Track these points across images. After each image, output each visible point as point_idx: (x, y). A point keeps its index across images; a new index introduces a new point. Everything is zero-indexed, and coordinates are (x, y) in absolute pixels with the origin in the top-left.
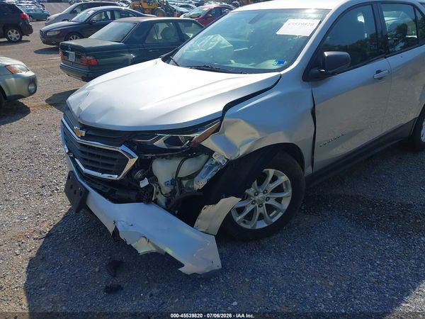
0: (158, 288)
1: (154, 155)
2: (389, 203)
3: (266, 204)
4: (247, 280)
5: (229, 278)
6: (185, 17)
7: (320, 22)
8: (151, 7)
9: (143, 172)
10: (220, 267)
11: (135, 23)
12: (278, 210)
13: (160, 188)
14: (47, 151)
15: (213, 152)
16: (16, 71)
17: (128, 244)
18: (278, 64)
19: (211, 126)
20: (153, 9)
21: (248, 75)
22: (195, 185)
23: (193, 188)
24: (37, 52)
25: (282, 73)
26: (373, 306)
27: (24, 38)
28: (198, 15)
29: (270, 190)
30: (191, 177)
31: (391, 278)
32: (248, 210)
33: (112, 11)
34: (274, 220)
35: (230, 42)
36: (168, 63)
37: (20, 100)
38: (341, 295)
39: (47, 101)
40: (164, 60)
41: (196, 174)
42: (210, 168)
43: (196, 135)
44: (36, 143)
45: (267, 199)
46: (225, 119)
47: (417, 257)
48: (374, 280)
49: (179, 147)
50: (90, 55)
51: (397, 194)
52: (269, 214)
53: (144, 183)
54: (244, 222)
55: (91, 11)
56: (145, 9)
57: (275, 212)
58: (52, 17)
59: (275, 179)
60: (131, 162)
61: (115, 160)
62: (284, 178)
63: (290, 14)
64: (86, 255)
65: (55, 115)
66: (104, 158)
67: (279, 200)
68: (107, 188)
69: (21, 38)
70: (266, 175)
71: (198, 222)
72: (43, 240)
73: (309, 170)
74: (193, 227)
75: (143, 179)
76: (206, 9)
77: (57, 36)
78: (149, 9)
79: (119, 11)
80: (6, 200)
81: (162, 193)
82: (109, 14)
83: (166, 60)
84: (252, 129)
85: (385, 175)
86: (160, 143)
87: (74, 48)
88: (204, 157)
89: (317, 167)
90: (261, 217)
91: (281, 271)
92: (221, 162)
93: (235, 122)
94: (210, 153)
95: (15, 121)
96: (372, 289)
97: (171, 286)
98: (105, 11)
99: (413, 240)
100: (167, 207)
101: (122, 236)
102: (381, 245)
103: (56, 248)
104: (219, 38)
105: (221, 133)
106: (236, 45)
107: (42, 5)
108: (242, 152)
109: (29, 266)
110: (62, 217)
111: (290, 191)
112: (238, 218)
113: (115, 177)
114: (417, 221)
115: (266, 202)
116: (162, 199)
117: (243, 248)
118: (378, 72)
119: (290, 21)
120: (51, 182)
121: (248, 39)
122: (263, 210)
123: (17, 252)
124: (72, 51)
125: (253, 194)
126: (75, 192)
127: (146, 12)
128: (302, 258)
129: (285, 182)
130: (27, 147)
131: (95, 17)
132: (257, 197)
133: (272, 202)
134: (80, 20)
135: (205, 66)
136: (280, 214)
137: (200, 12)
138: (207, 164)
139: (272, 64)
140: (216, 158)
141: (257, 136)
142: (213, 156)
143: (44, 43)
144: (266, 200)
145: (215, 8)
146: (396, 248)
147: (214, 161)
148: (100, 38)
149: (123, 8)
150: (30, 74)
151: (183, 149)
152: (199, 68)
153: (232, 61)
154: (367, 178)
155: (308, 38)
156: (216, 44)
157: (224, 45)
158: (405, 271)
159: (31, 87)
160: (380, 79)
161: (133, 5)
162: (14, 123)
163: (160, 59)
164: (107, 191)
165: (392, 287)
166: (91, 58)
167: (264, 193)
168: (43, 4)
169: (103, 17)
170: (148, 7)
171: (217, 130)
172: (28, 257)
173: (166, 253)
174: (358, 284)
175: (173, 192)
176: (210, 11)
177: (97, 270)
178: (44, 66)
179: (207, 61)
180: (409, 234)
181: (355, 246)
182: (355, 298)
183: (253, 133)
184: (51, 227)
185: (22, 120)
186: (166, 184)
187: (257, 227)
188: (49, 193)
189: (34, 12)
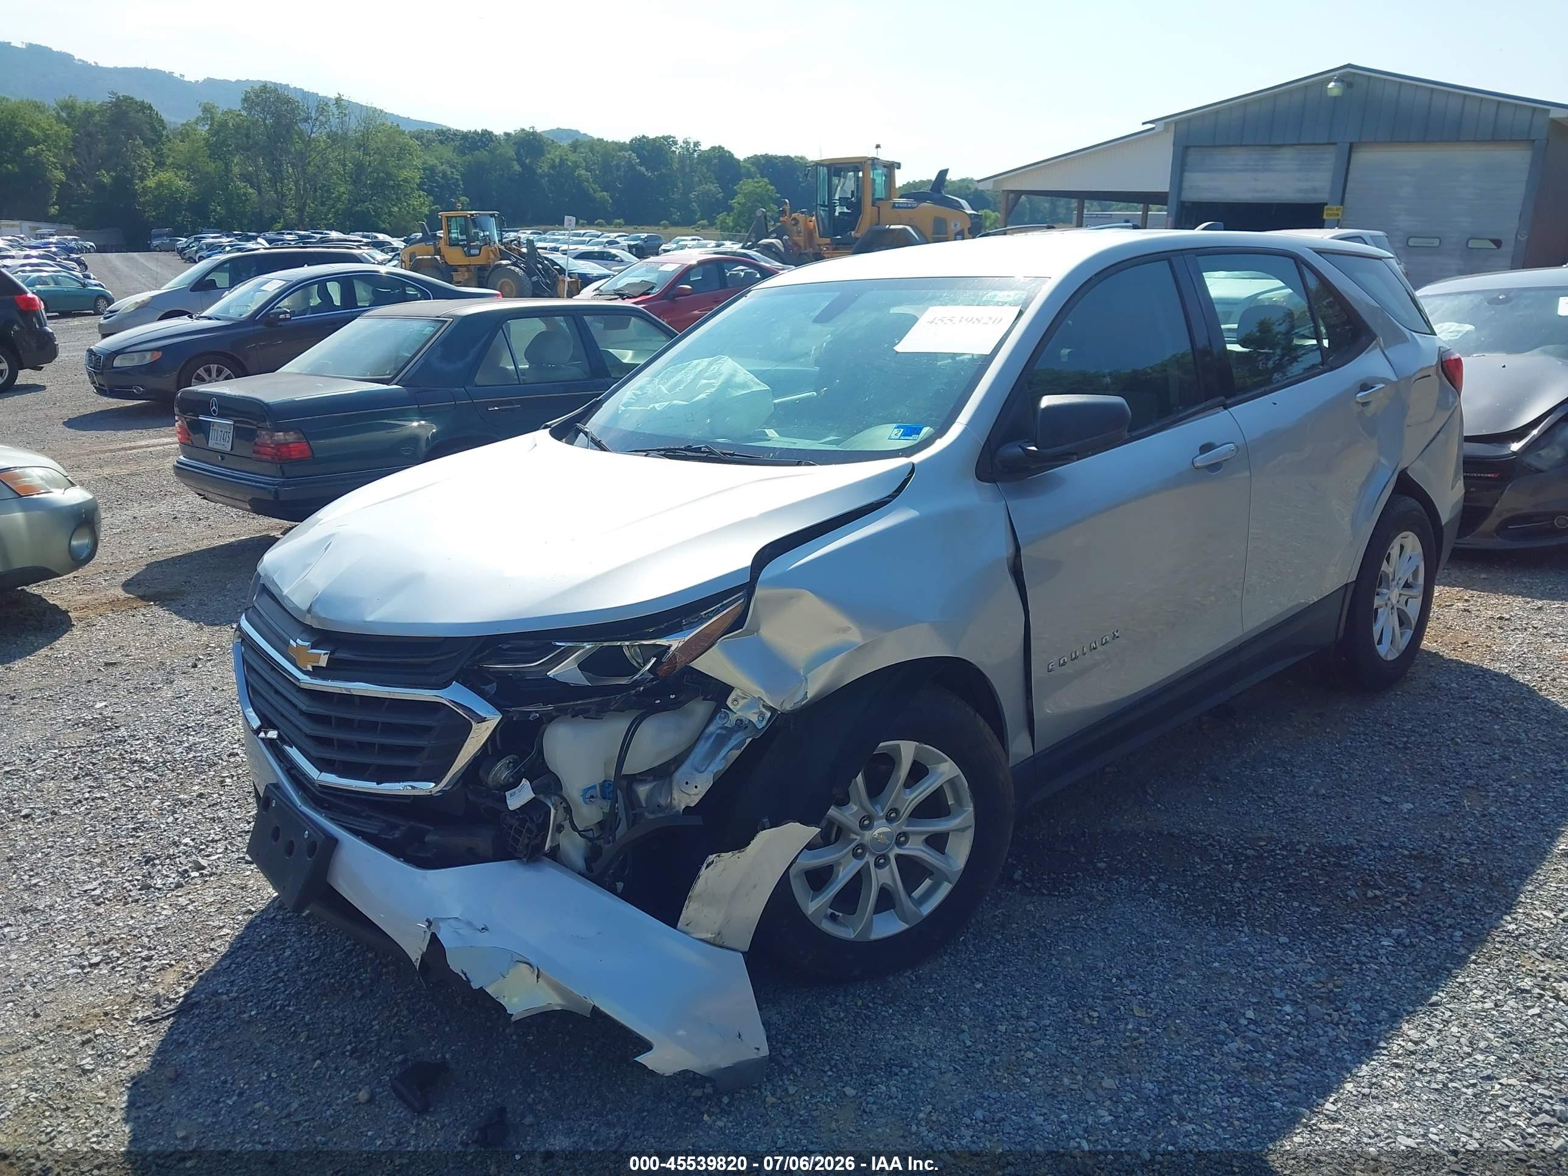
0: (569, 1133)
1: (550, 707)
2: (1284, 848)
3: (898, 857)
4: (850, 1091)
5: (792, 1090)
6: (599, 292)
7: (1021, 313)
8: (474, 261)
9: (515, 763)
10: (765, 1051)
11: (439, 321)
12: (938, 877)
13: (568, 810)
14: (147, 750)
15: (728, 689)
16: (31, 489)
17: (475, 985)
18: (904, 434)
19: (717, 611)
20: (482, 268)
21: (818, 467)
22: (676, 795)
23: (670, 806)
24: (71, 423)
25: (917, 458)
26: (1235, 1136)
27: (25, 376)
28: (646, 289)
29: (906, 810)
30: (663, 773)
31: (1290, 1057)
32: (844, 875)
33: (346, 281)
34: (927, 909)
35: (758, 374)
36: (571, 442)
37: (33, 589)
38: (1141, 1113)
39: (127, 586)
40: (559, 434)
41: (678, 761)
42: (721, 741)
43: (674, 642)
44: (103, 725)
45: (901, 839)
46: (759, 592)
47: (1368, 994)
48: (1238, 1065)
49: (624, 681)
50: (286, 430)
51: (1310, 819)
52: (910, 888)
53: (520, 796)
54: (833, 918)
55: (273, 282)
56: (455, 269)
57: (928, 882)
58: (125, 304)
59: (918, 772)
60: (479, 737)
61: (426, 730)
62: (946, 770)
63: (931, 293)
64: (321, 1055)
65: (163, 632)
66: (390, 729)
67: (937, 842)
68: (397, 827)
69: (13, 376)
70: (891, 761)
71: (690, 911)
72: (168, 1023)
73: (1020, 746)
74: (674, 926)
75: (515, 784)
76: (670, 268)
77: (152, 368)
78: (467, 267)
79: (370, 278)
80: (24, 911)
81: (574, 828)
82: (334, 289)
83: (565, 433)
84: (840, 620)
85: (1273, 765)
86: (567, 670)
87: (228, 406)
88: (700, 709)
89: (1046, 737)
90: (886, 900)
91: (953, 1060)
92: (754, 719)
93: (791, 598)
94: (719, 692)
95: (21, 655)
96: (1232, 1089)
97: (609, 1125)
98: (321, 281)
99: (1358, 947)
100: (589, 868)
101: (456, 964)
102: (1258, 969)
103: (217, 1044)
104: (728, 366)
105: (751, 632)
106: (777, 384)
107: (79, 262)
108: (815, 685)
109: (131, 1104)
110: (223, 950)
111: (970, 809)
112: (813, 906)
113: (427, 787)
114: (1370, 894)
115: (897, 851)
116: (573, 845)
117: (833, 1003)
118: (1206, 448)
119: (934, 312)
120: (175, 844)
121: (817, 363)
122: (887, 876)
123: (87, 1063)
124: (221, 416)
125: (854, 824)
126: (290, 849)
127: (457, 277)
128: (1020, 1018)
129: (952, 782)
130: (77, 738)
131: (286, 302)
132: (868, 835)
133: (915, 848)
134: (234, 313)
135: (688, 449)
136: (945, 889)
137: (651, 278)
138: (712, 728)
139: (887, 436)
140: (739, 708)
141: (855, 636)
142: (729, 702)
143: (101, 391)
144: (899, 844)
145: (701, 263)
146: (1305, 973)
147: (733, 718)
148: (317, 372)
149: (383, 270)
150: (76, 496)
151: (636, 684)
152: (671, 453)
153: (771, 433)
154: (1216, 779)
155: (988, 360)
156: (718, 383)
157: (744, 386)
158: (1332, 1033)
159: (80, 542)
160: (1214, 467)
161: (412, 256)
162: (18, 664)
163: (543, 435)
164: (397, 834)
165: (1295, 1082)
166: (291, 437)
167: (889, 820)
168: (84, 257)
169: (315, 301)
170: (466, 261)
171: (738, 623)
172: (125, 1074)
173: (595, 1010)
174: (1190, 1079)
175: (606, 825)
176: (685, 273)
177: (363, 1096)
178: (107, 471)
179: (694, 433)
180: (1347, 932)
181: (1181, 976)
182: (1182, 1118)
183: (845, 630)
184: (192, 983)
185: (43, 652)
186: (589, 795)
187: (874, 936)
188: (174, 879)
189: (52, 286)
